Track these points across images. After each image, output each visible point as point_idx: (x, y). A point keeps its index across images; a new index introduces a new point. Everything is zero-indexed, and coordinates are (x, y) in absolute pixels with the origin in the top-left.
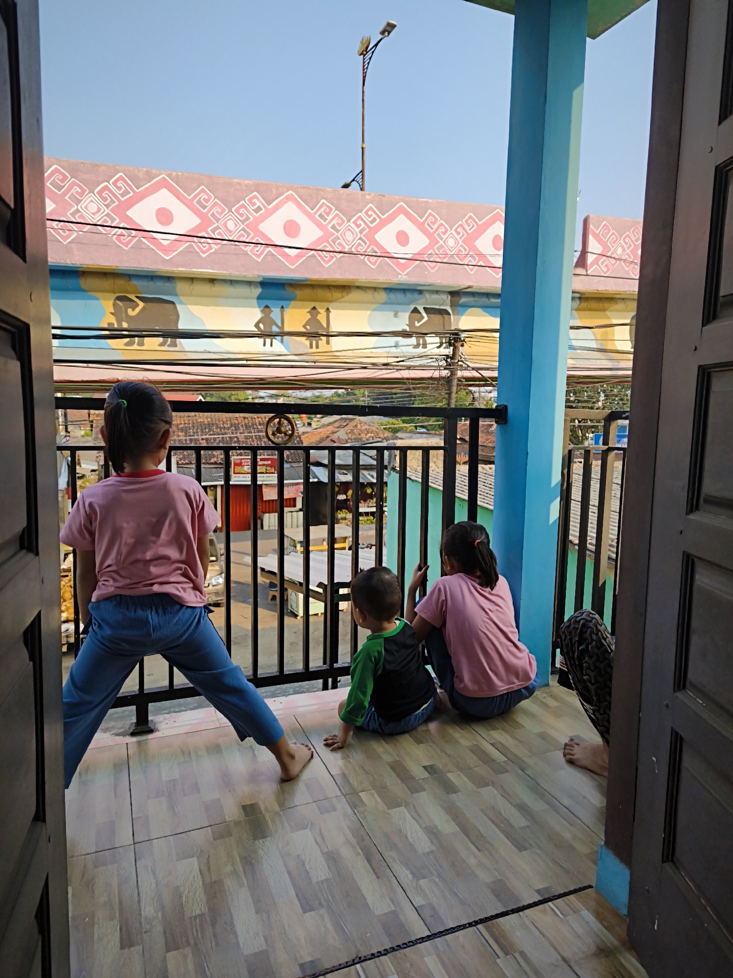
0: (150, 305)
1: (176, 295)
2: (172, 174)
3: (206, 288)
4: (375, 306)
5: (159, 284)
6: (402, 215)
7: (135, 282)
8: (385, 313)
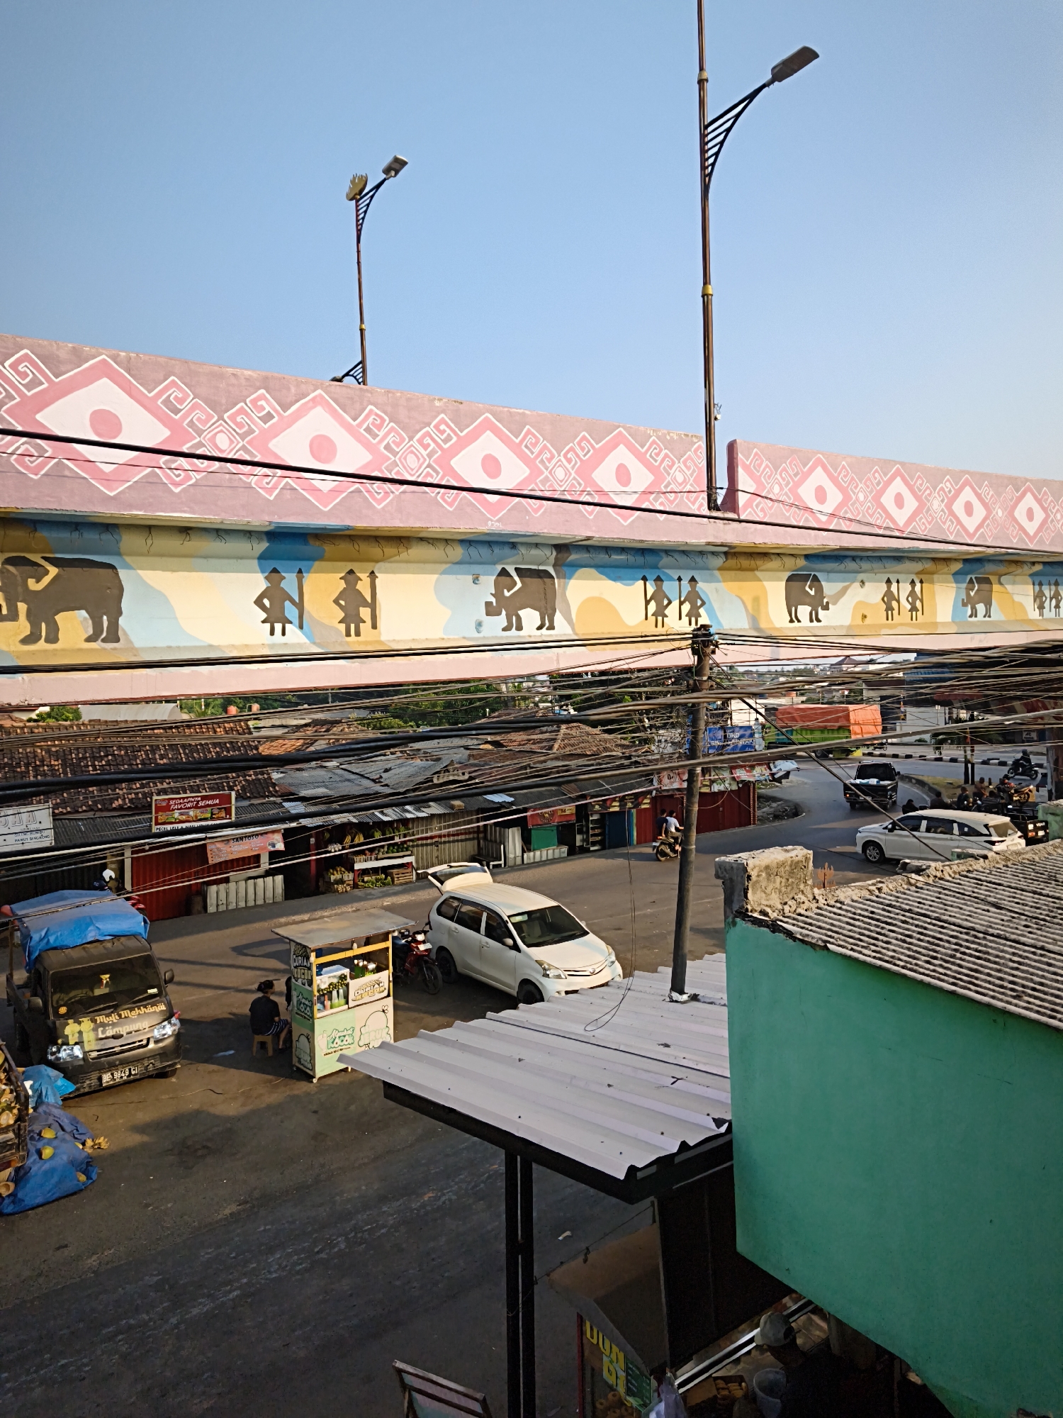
0: (72, 572)
1: (119, 554)
2: (119, 355)
3: (174, 543)
4: (445, 566)
5: (91, 536)
6: (488, 432)
7: (44, 534)
8: (459, 577)
